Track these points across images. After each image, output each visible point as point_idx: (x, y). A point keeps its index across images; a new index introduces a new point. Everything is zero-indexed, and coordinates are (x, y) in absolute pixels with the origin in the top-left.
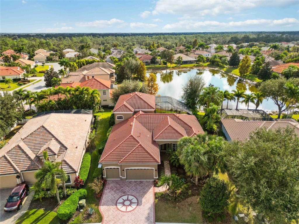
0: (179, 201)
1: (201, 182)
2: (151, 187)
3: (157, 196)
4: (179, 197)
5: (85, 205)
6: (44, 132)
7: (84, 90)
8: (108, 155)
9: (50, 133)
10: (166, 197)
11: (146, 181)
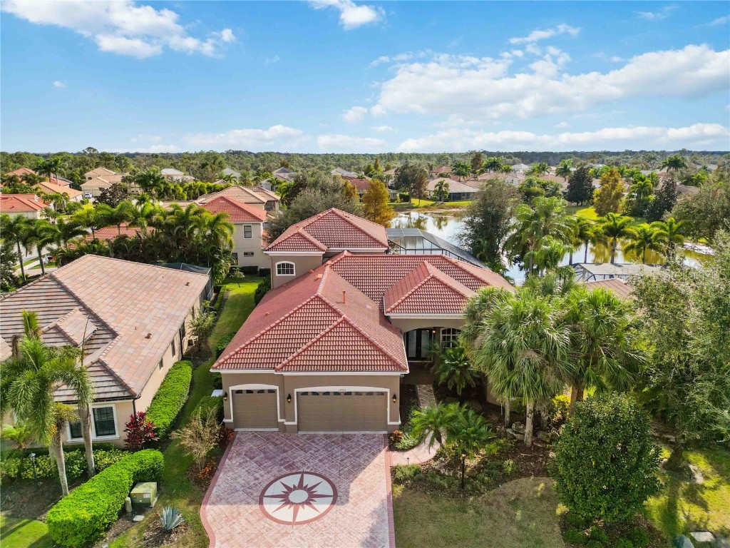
0: (476, 492)
1: (541, 435)
2: (380, 451)
3: (399, 475)
4: (475, 478)
5: (154, 502)
6: (53, 290)
7: (192, 212)
8: (244, 348)
9: (70, 293)
10: (430, 478)
11: (364, 435)
